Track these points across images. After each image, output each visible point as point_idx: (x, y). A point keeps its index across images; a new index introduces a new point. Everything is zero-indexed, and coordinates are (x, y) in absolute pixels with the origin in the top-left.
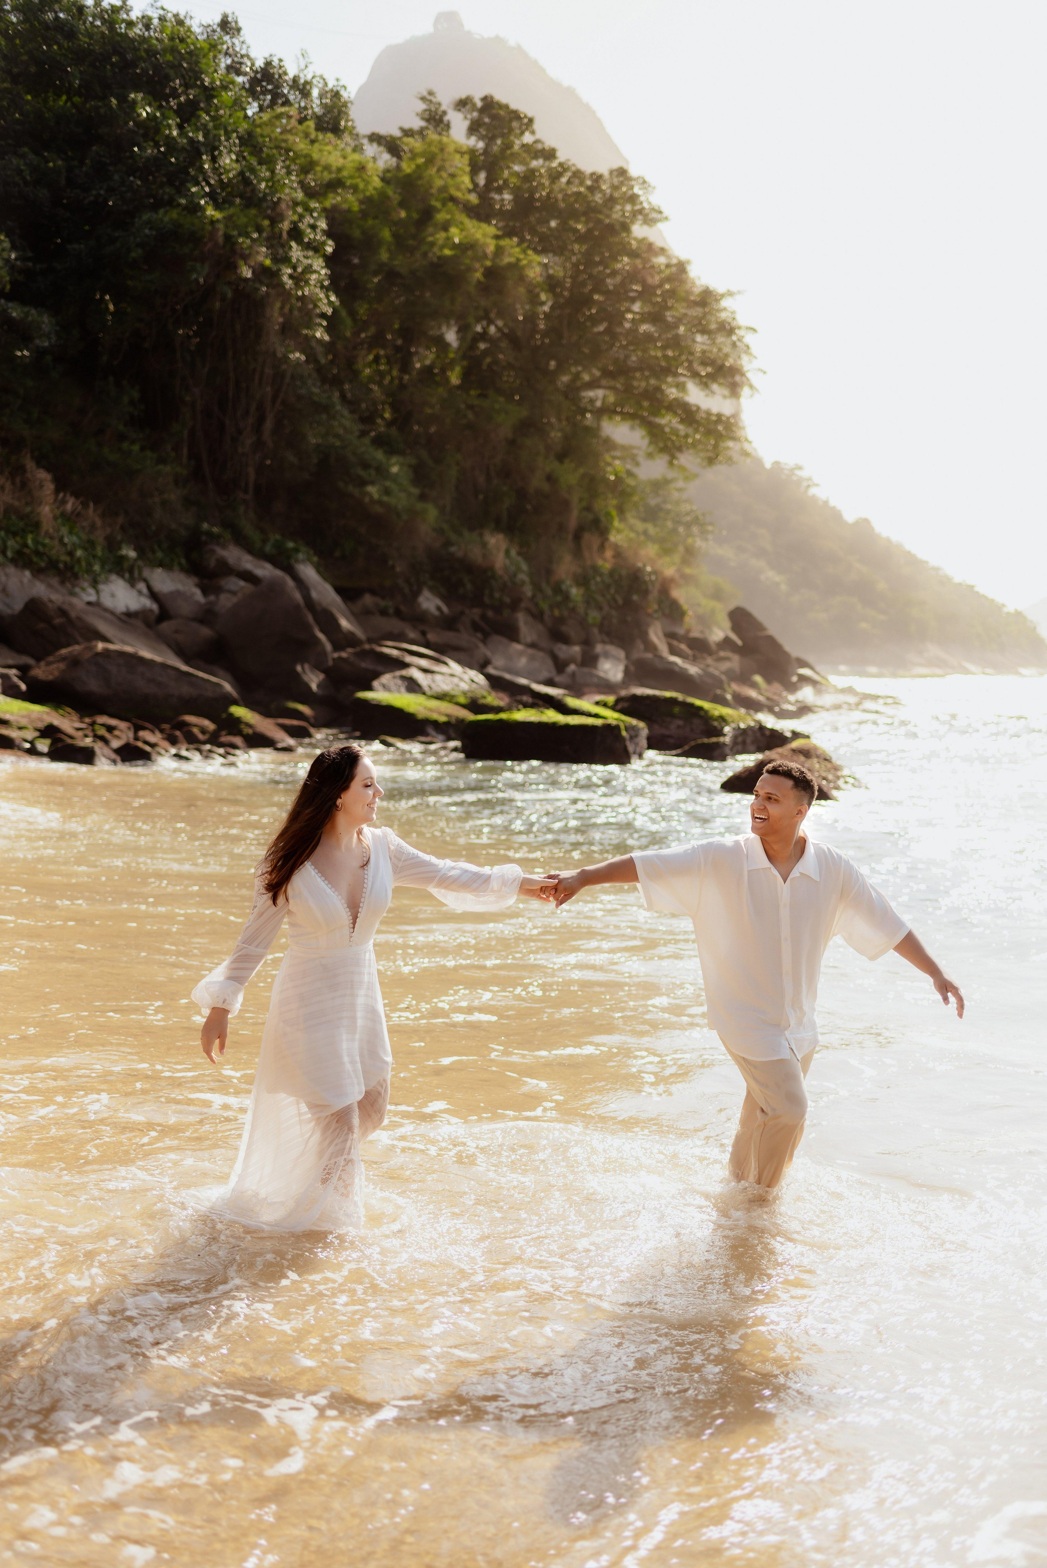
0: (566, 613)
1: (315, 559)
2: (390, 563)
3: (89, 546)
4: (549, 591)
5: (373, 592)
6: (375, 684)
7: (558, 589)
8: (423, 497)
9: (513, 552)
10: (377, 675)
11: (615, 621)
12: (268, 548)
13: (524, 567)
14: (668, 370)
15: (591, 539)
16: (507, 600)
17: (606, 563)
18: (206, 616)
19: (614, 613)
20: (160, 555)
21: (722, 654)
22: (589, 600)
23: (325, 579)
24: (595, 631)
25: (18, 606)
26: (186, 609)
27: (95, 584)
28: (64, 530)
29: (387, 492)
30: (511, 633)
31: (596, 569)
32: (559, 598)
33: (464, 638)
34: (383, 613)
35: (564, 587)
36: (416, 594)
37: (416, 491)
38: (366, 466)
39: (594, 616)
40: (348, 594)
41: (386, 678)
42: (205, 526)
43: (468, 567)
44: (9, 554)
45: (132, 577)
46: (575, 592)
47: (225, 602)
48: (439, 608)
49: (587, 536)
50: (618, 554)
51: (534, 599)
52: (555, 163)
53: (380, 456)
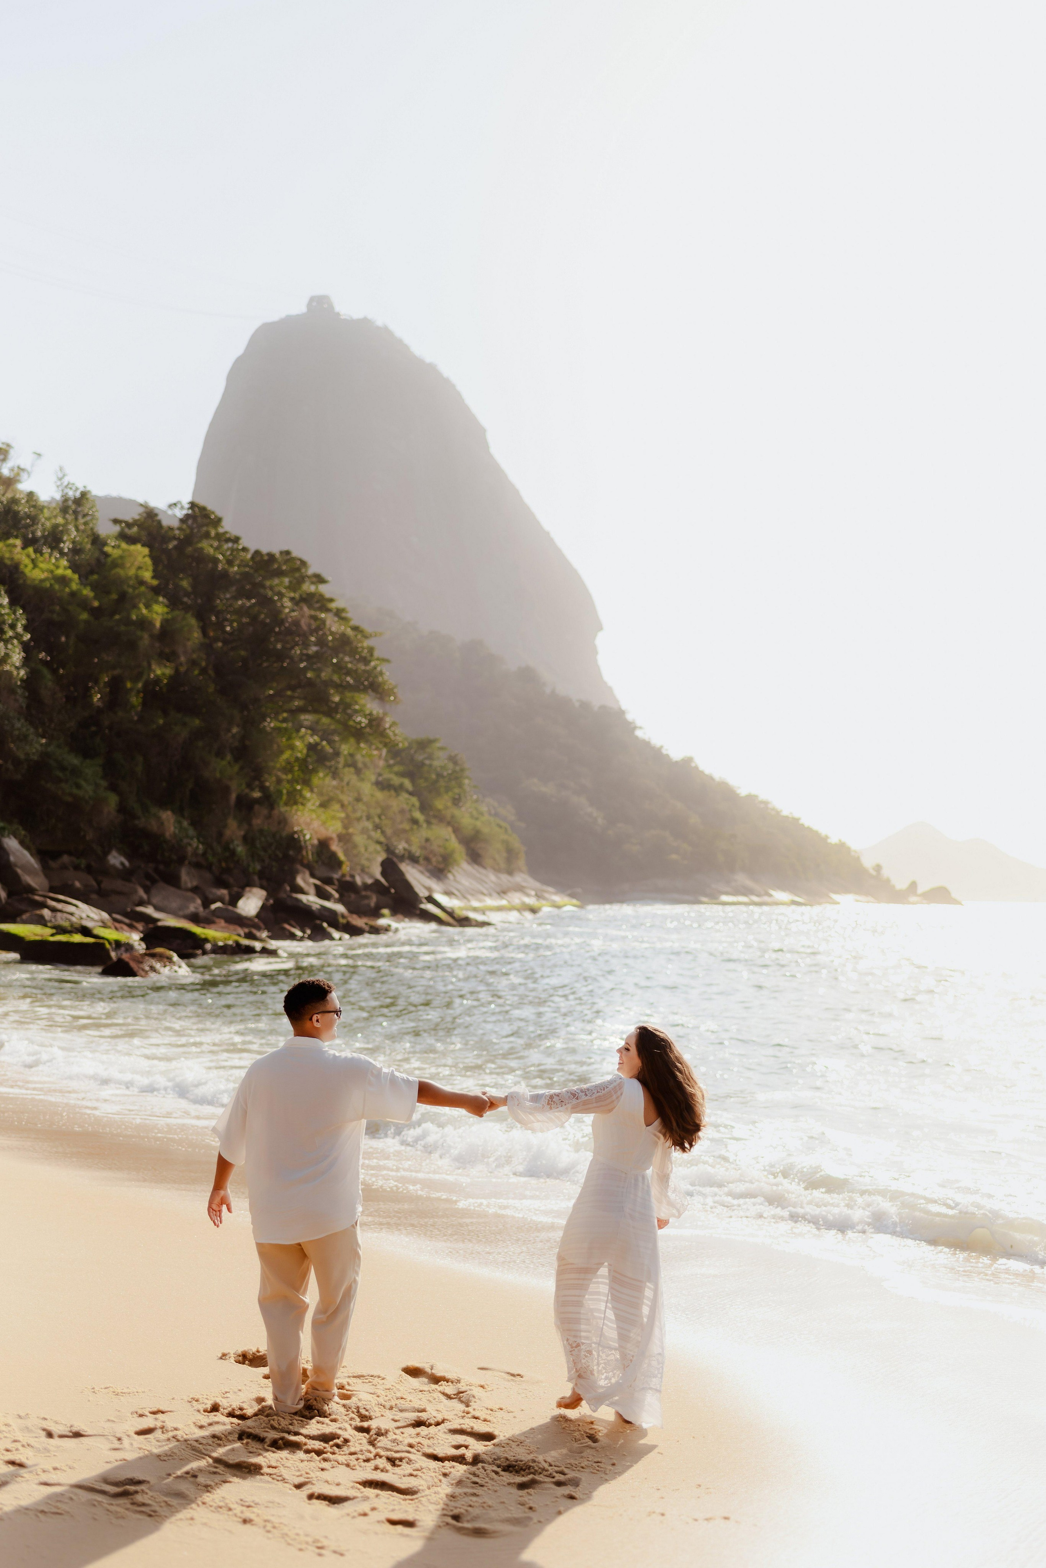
0: (232, 865)
1: (22, 833)
2: (82, 834)
4: (219, 849)
5: (70, 853)
7: (226, 847)
8: (113, 788)
9: (185, 824)
10: (20, 913)
11: (274, 869)
13: (191, 831)
15: (260, 813)
16: (174, 857)
17: (271, 826)
19: (274, 863)
21: (364, 893)
22: (252, 855)
23: (27, 848)
24: (256, 878)
29: (78, 786)
30: (173, 881)
31: (261, 832)
32: (227, 854)
33: (126, 885)
34: (77, 868)
35: (231, 846)
36: (106, 853)
37: (104, 783)
38: (63, 769)
39: (255, 867)
40: (44, 855)
41: (27, 915)
43: (146, 835)
46: (240, 849)
48: (122, 864)
49: (257, 807)
50: (281, 823)
51: (204, 854)
52: (240, 547)
53: (74, 760)
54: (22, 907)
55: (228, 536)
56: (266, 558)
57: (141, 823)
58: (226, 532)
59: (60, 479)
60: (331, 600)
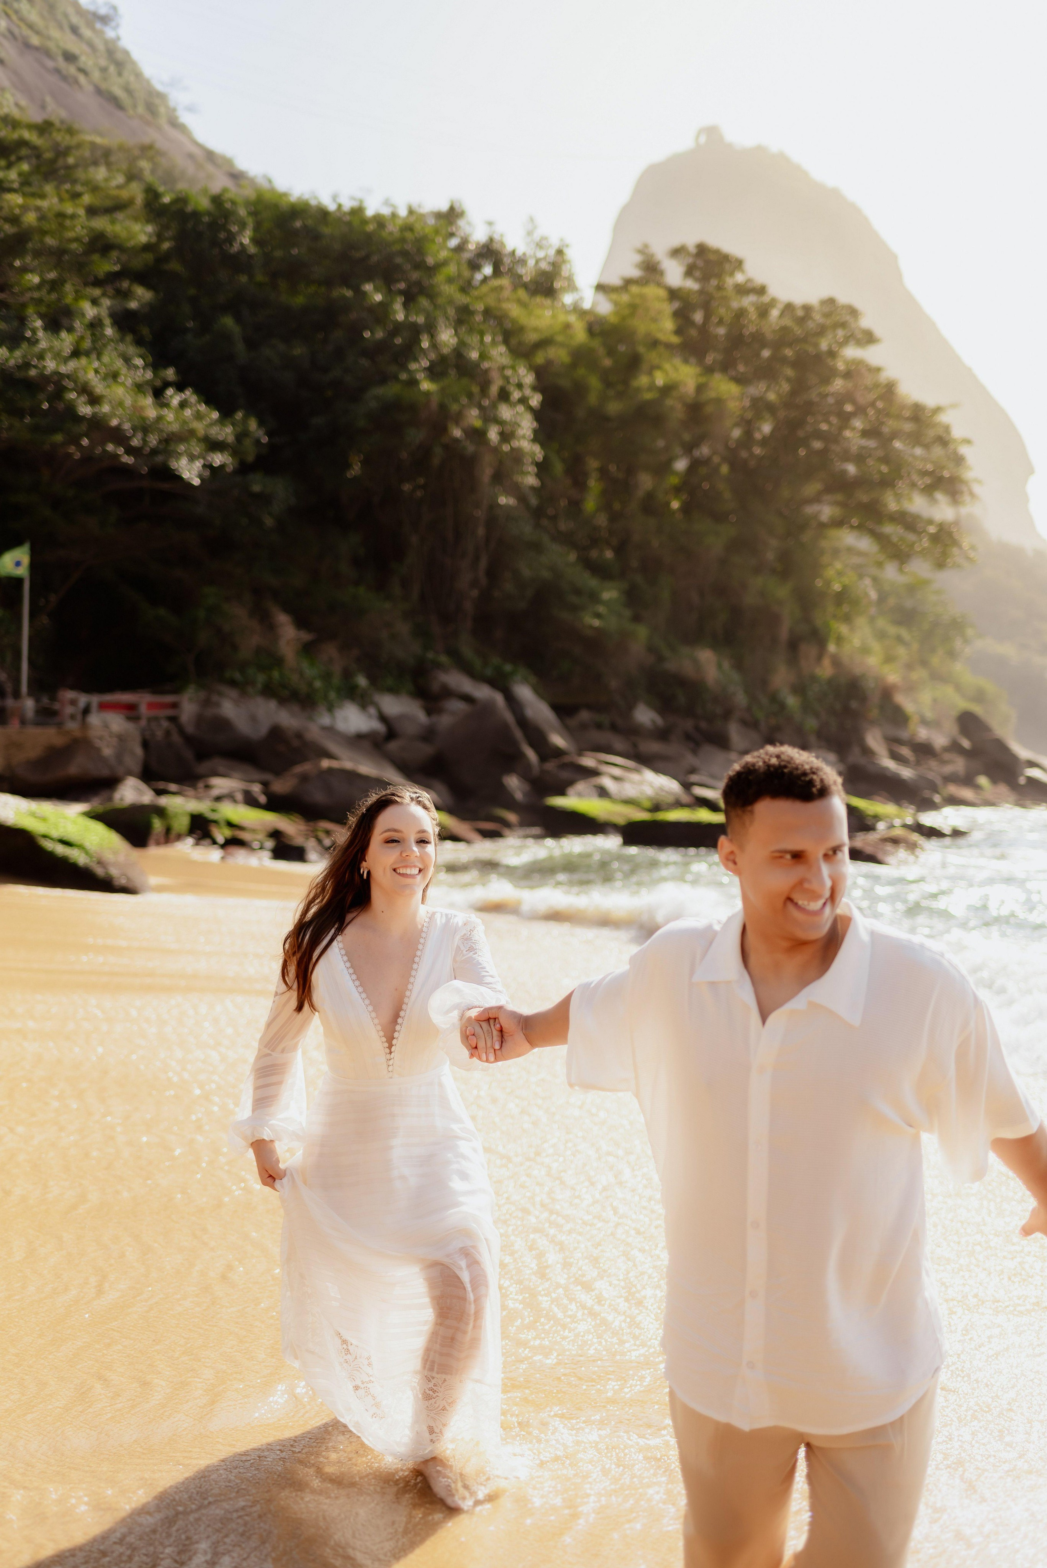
0: (782, 721)
1: (533, 679)
2: (605, 680)
3: (327, 677)
4: (765, 701)
5: (589, 707)
6: (571, 791)
7: (774, 698)
8: (637, 619)
9: (726, 665)
10: (571, 783)
11: (833, 726)
12: (489, 672)
13: (736, 676)
14: (887, 483)
15: (808, 650)
16: (719, 711)
17: (825, 670)
18: (428, 735)
19: (834, 719)
20: (390, 681)
21: (947, 756)
22: (806, 707)
23: (542, 697)
24: (813, 737)
25: (263, 730)
26: (410, 729)
27: (330, 709)
28: (305, 665)
30: (721, 741)
31: (814, 678)
32: (775, 708)
33: (672, 748)
34: (599, 726)
35: (780, 696)
36: (631, 707)
37: (627, 613)
38: (578, 592)
39: (811, 723)
40: (563, 710)
41: (581, 786)
42: (430, 655)
43: (681, 682)
44: (259, 686)
45: (363, 701)
46: (792, 701)
47: (445, 721)
48: (653, 721)
49: (803, 646)
50: (836, 662)
51: (749, 709)
52: (766, 299)
53: (593, 582)
54: (565, 775)
55: (749, 285)
56: (800, 313)
57: (671, 666)
58: (749, 280)
59: (530, 233)
60: (878, 370)
